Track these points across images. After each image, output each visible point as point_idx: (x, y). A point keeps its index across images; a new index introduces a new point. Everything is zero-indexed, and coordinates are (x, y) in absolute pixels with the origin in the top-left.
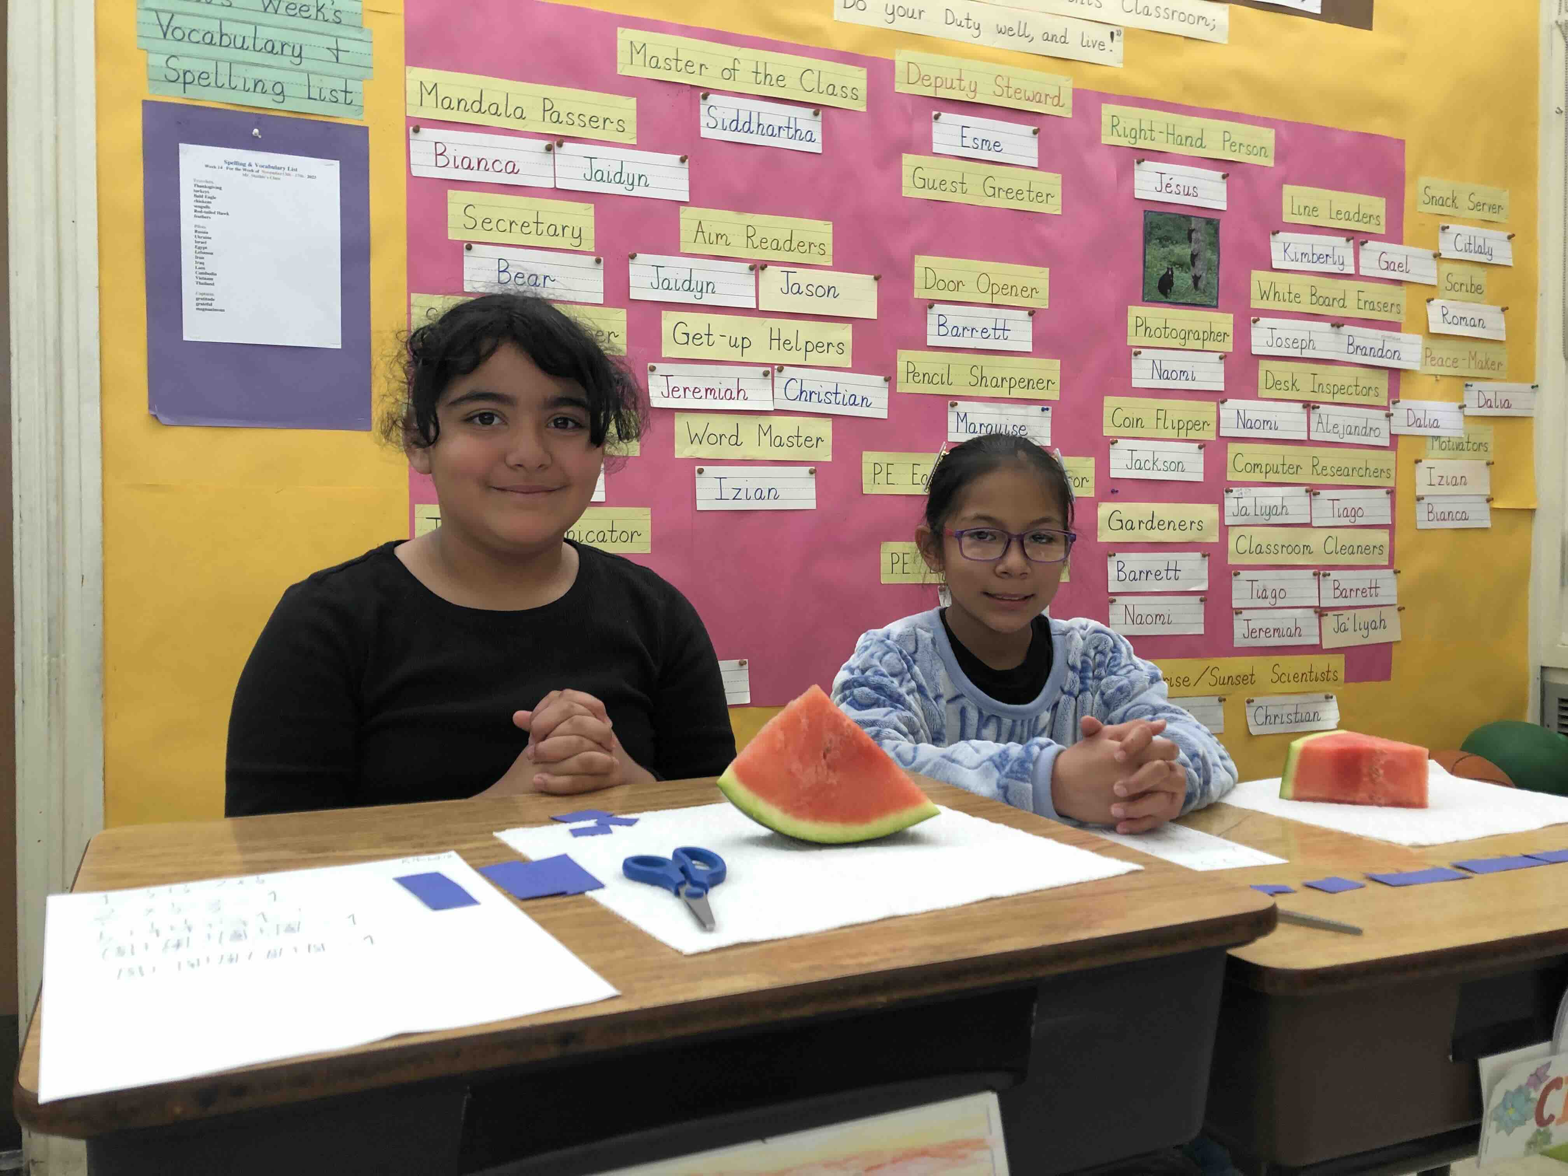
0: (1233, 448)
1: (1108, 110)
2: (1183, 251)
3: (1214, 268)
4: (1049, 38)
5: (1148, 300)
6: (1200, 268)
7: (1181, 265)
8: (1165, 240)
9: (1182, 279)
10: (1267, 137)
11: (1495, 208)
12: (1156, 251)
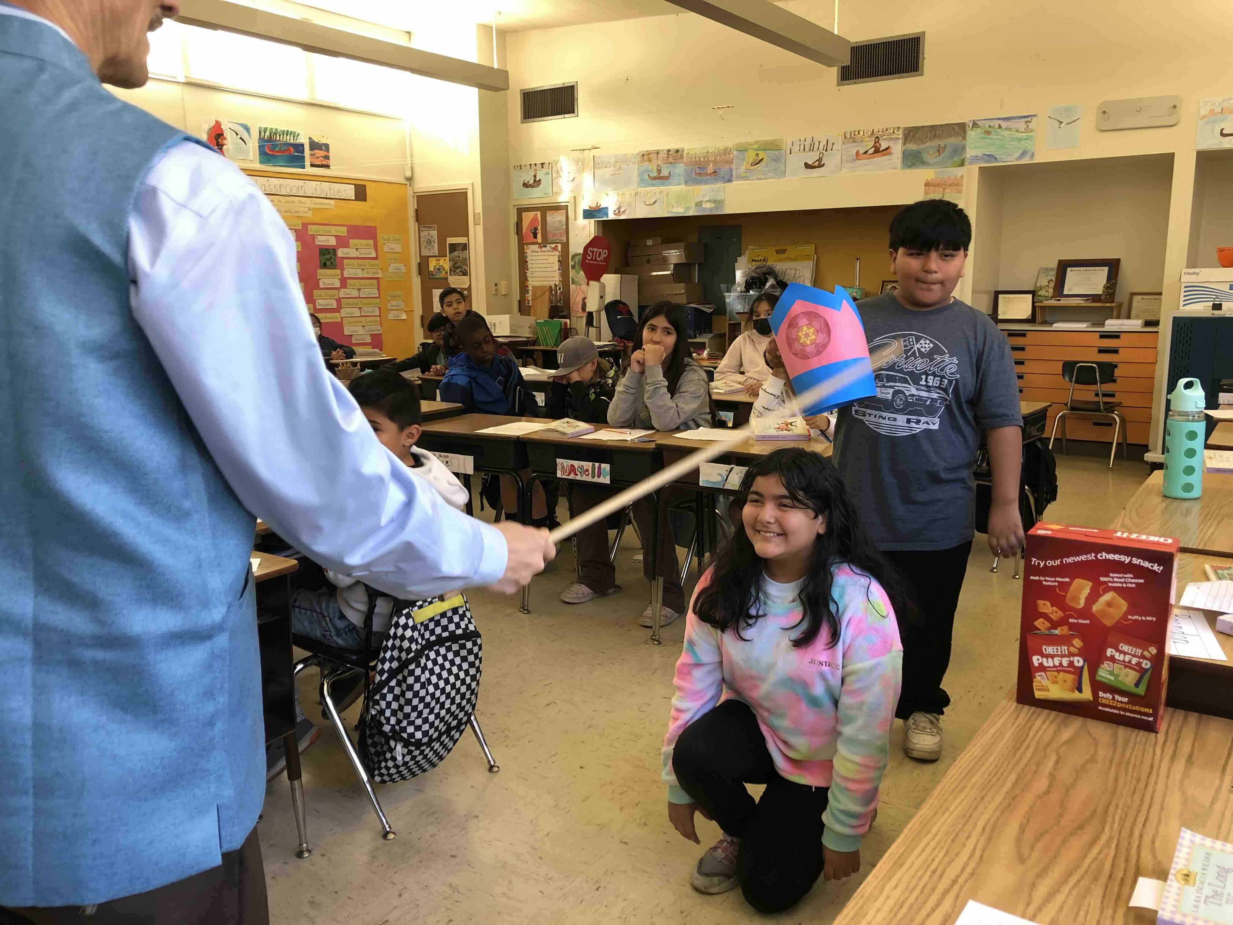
0: (342, 300)
1: (309, 226)
2: (328, 257)
3: (335, 260)
4: (296, 212)
5: (321, 268)
6: (332, 260)
7: (328, 260)
8: (324, 255)
9: (328, 263)
10: (345, 229)
11: (399, 240)
12: (322, 257)
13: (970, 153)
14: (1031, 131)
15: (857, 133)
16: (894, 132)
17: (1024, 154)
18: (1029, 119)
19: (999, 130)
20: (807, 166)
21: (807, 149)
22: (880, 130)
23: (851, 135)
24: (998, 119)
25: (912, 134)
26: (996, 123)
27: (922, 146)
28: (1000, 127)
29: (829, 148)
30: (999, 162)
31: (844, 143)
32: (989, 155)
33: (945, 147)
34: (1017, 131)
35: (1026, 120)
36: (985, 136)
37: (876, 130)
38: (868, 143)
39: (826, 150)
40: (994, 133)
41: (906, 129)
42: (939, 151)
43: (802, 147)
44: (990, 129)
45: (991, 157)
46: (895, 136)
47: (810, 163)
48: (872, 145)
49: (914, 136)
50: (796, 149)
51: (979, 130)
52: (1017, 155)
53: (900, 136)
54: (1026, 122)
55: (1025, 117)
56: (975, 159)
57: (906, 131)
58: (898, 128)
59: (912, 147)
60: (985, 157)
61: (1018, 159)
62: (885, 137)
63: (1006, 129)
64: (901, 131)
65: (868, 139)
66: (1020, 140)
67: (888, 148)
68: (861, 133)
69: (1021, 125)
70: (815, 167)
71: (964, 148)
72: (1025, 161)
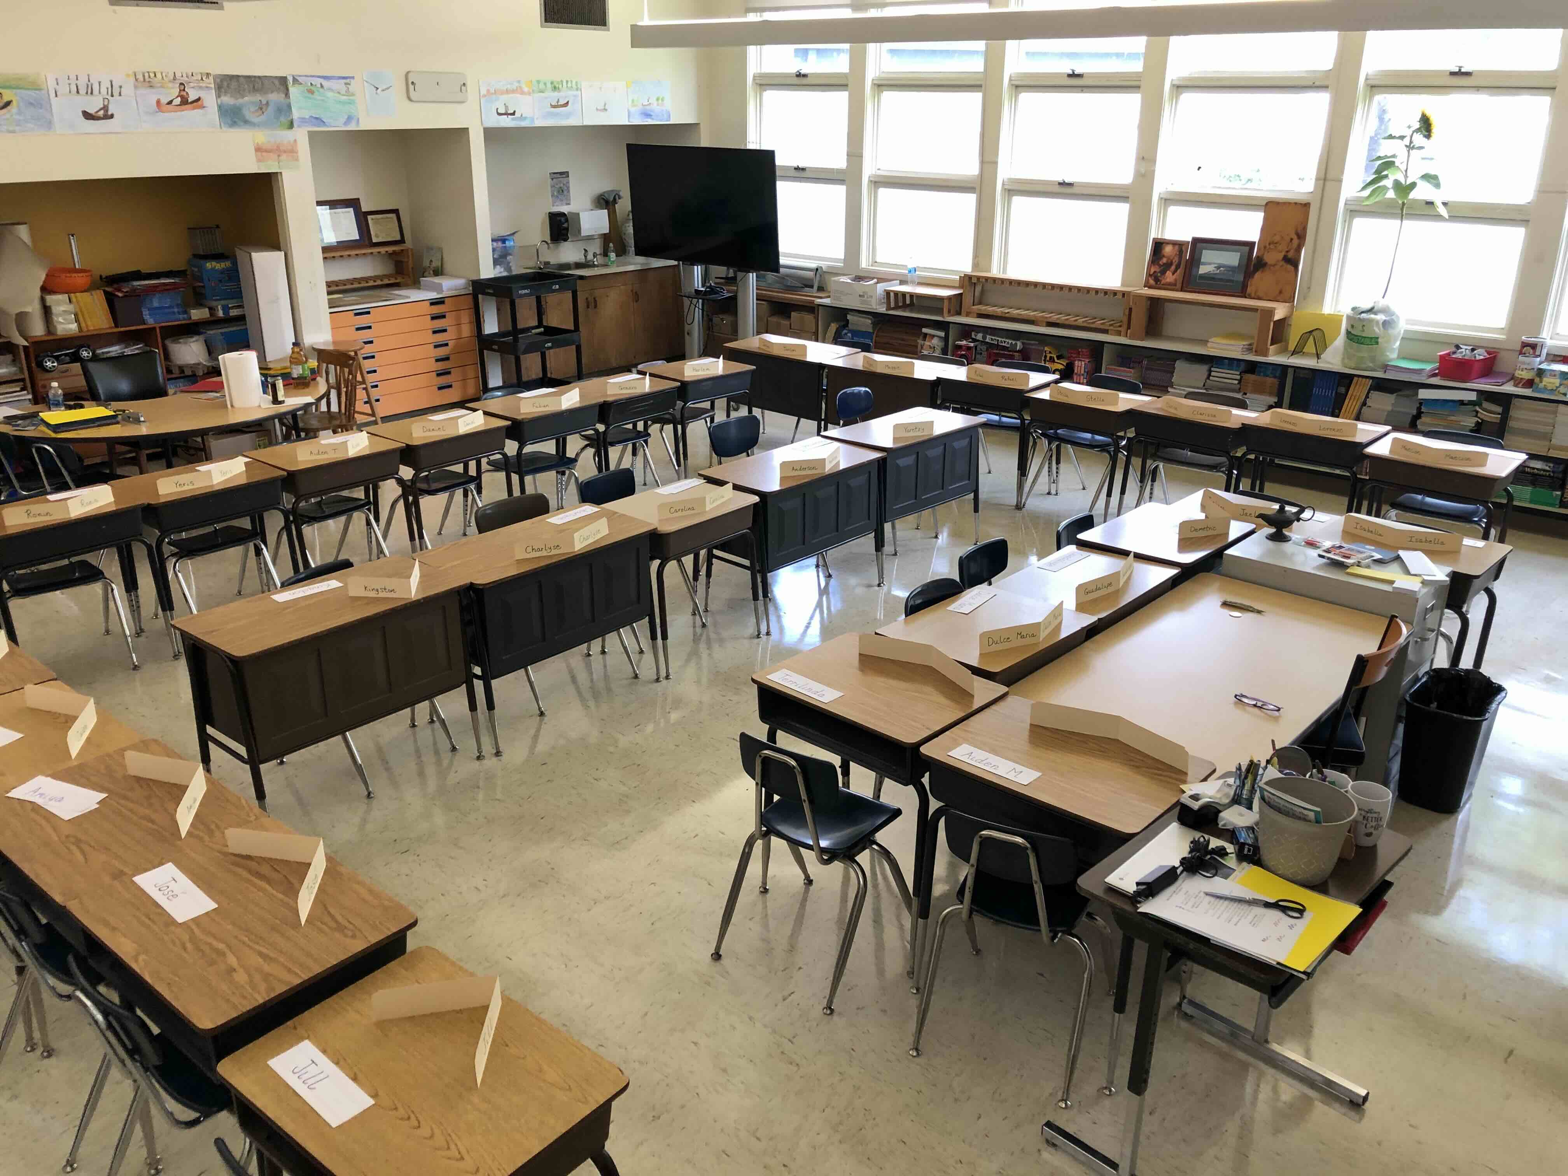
13: (296, 114)
14: (353, 95)
15: (152, 75)
16: (202, 79)
17: (349, 119)
18: (348, 81)
19: (321, 90)
20: (87, 116)
21: (83, 91)
22: (185, 75)
23: (144, 76)
24: (319, 77)
25: (225, 84)
26: (317, 82)
27: (240, 101)
28: (322, 86)
29: (116, 93)
30: (327, 126)
31: (136, 87)
32: (316, 118)
33: (267, 104)
34: (339, 93)
35: (345, 81)
36: (310, 95)
37: (178, 75)
38: (172, 91)
39: (112, 96)
40: (316, 93)
41: (216, 77)
42: (261, 109)
43: (74, 89)
44: (312, 88)
45: (319, 121)
46: (204, 85)
47: (92, 111)
48: (177, 94)
49: (228, 86)
50: (63, 89)
51: (300, 87)
52: (343, 120)
53: (213, 86)
54: (346, 84)
55: (344, 78)
56: (303, 121)
57: (218, 80)
58: (208, 75)
59: (227, 100)
60: (313, 120)
61: (346, 123)
62: (192, 85)
63: (330, 89)
64: (211, 78)
65: (170, 85)
66: (344, 103)
67: (199, 99)
68: (159, 76)
69: (339, 85)
70: (99, 118)
71: (289, 106)
72: (352, 127)
